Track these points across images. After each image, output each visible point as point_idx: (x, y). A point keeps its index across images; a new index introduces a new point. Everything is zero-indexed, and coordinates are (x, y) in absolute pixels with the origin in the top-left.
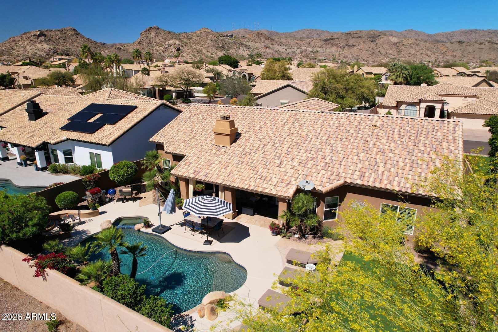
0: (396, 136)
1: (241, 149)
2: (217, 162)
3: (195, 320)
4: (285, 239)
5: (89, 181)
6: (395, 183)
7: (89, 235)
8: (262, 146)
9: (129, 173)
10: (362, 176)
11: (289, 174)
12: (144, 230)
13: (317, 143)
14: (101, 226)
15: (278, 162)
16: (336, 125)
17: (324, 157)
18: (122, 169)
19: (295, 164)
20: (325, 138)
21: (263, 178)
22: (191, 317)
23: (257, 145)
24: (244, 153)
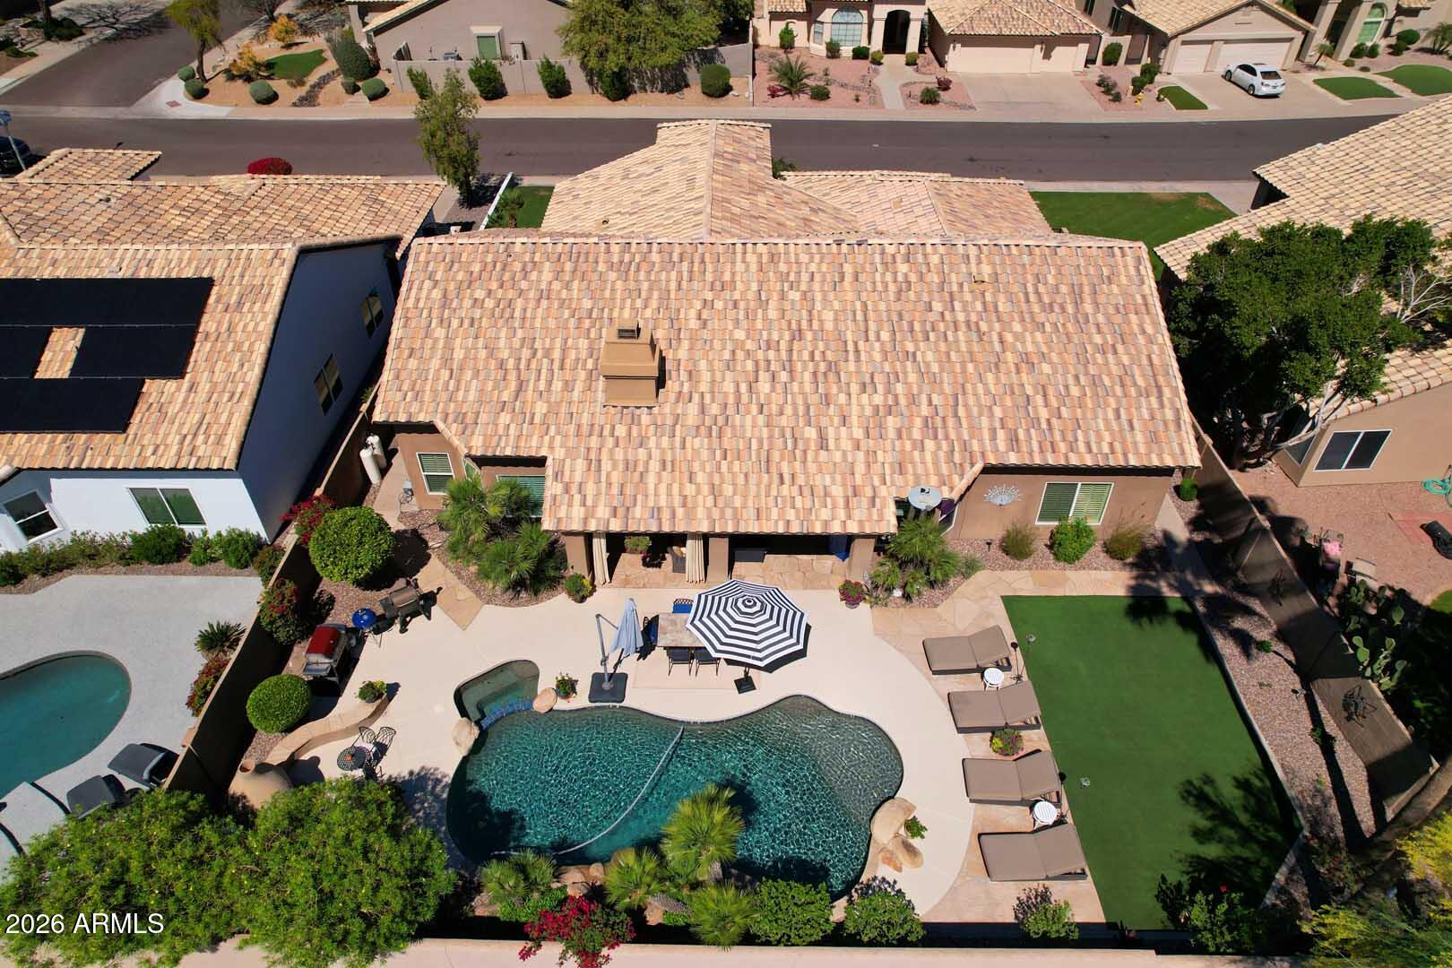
0: (1036, 308)
1: (693, 409)
2: (654, 465)
3: (895, 882)
4: (877, 609)
5: (282, 616)
6: (1082, 447)
7: (448, 780)
8: (744, 387)
9: (385, 546)
10: (1014, 441)
11: (860, 468)
12: (562, 705)
13: (877, 357)
14: (457, 743)
15: (811, 433)
16: (892, 287)
17: (913, 400)
18: (361, 543)
19: (858, 433)
20: (885, 336)
21: (806, 491)
22: (884, 879)
23: (729, 387)
24: (708, 422)
